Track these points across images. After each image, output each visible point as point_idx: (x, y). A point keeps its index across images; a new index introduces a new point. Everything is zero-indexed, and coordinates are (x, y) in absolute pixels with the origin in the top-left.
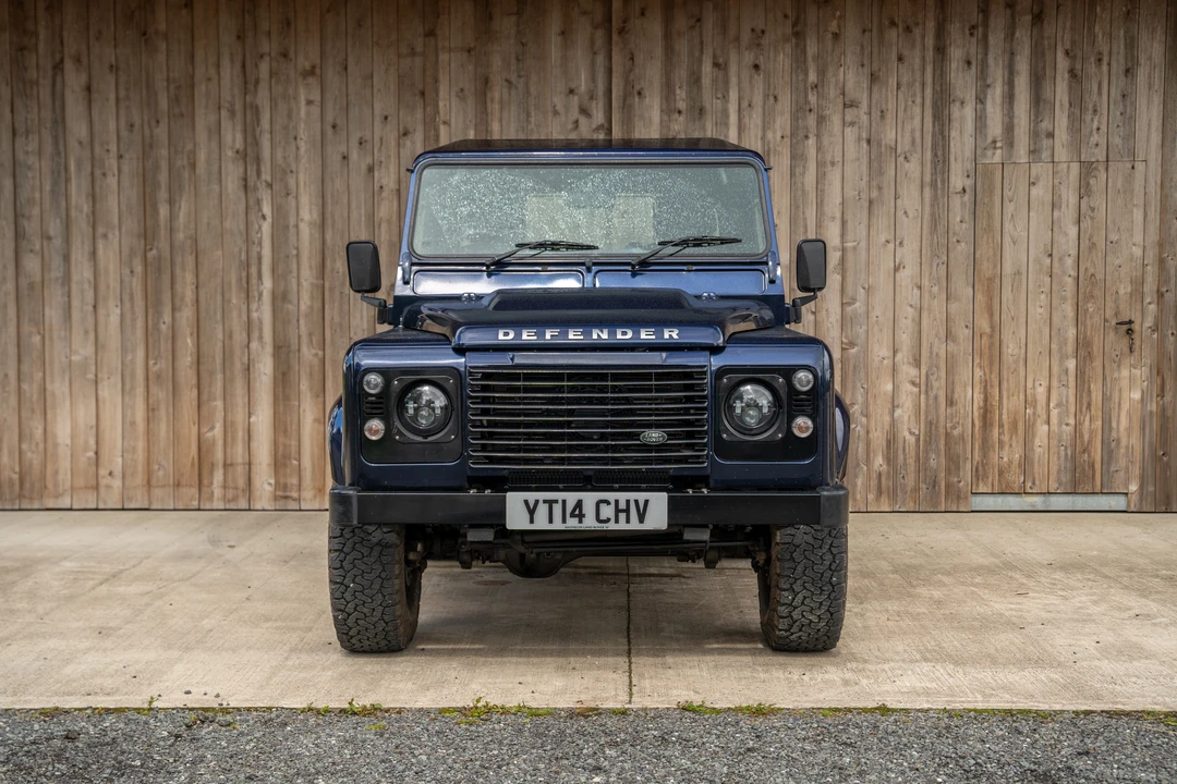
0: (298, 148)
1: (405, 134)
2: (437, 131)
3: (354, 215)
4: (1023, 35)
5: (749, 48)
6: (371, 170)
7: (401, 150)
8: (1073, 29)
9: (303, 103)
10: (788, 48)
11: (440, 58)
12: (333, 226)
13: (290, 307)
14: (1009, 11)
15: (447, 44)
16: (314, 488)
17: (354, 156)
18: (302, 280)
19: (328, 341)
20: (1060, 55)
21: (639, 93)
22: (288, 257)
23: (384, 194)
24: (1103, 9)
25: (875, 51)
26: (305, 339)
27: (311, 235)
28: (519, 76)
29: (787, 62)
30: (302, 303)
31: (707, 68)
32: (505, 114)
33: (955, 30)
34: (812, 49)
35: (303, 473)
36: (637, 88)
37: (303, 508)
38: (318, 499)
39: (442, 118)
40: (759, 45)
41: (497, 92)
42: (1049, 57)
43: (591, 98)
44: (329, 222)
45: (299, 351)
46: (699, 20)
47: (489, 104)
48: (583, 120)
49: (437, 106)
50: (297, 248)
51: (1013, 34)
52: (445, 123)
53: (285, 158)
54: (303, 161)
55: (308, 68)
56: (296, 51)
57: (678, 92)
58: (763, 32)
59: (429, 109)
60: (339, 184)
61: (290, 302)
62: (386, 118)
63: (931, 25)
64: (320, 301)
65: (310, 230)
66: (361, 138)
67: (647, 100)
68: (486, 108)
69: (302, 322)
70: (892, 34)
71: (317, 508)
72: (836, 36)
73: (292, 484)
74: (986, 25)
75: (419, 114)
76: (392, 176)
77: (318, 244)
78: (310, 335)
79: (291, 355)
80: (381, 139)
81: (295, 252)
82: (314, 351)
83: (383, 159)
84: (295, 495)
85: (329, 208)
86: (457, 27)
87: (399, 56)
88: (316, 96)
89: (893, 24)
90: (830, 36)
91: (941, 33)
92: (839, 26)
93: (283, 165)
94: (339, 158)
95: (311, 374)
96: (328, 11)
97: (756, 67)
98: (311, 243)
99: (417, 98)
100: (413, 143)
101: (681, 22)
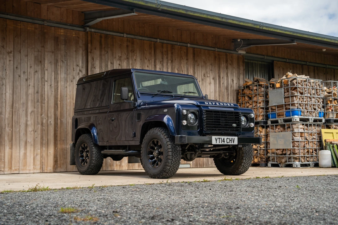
0: (6, 73)
1: (36, 72)
2: (44, 72)
3: (22, 92)
4: (169, 64)
5: (118, 60)
6: (27, 80)
7: (35, 76)
8: (178, 65)
9: (8, 60)
10: (126, 61)
11: (46, 53)
12: (16, 94)
13: (3, 116)
14: (167, 59)
15: (47, 50)
16: (9, 168)
17: (22, 76)
18: (6, 109)
19: (13, 126)
20: (176, 69)
21: (95, 68)
22: (2, 102)
23: (30, 87)
24: (183, 61)
25: (143, 64)
26: (7, 125)
27: (9, 96)
28: (65, 60)
29: (126, 64)
30: (6, 115)
31: (109, 63)
32: (62, 69)
33: (157, 61)
34: (130, 62)
35: (5, 163)
36: (94, 67)
37: (5, 173)
38: (9, 171)
39: (46, 68)
40: (120, 60)
41: (60, 64)
42: (174, 70)
43: (82, 68)
44: (15, 93)
45: (5, 129)
46: (107, 52)
47: (58, 67)
48: (80, 73)
49: (45, 65)
50: (5, 100)
51: (168, 64)
52: (46, 70)
53: (2, 75)
54: (8, 76)
55: (10, 51)
56: (6, 46)
57: (103, 68)
58: (121, 57)
59: (42, 66)
60: (18, 83)
61: (3, 115)
62: (31, 67)
63: (153, 60)
64: (12, 115)
65: (9, 95)
66: (24, 72)
67: (96, 69)
68: (57, 67)
69: (6, 120)
70: (146, 61)
71: (9, 173)
72: (135, 60)
73: (2, 167)
74: (163, 62)
75: (40, 67)
76: (32, 82)
77: (11, 99)
78: (8, 124)
79: (3, 130)
80: (30, 72)
81: (4, 101)
82: (9, 129)
83: (30, 77)
84: (3, 170)
85: (15, 89)
86: (50, 45)
87: (35, 51)
88: (12, 59)
89: (146, 59)
90: (134, 59)
91: (155, 62)
92: (136, 58)
93: (2, 77)
94: (18, 76)
95: (8, 135)
96: (16, 37)
97: (119, 64)
98: (9, 99)
99: (39, 63)
100: (38, 74)
101: (103, 52)
